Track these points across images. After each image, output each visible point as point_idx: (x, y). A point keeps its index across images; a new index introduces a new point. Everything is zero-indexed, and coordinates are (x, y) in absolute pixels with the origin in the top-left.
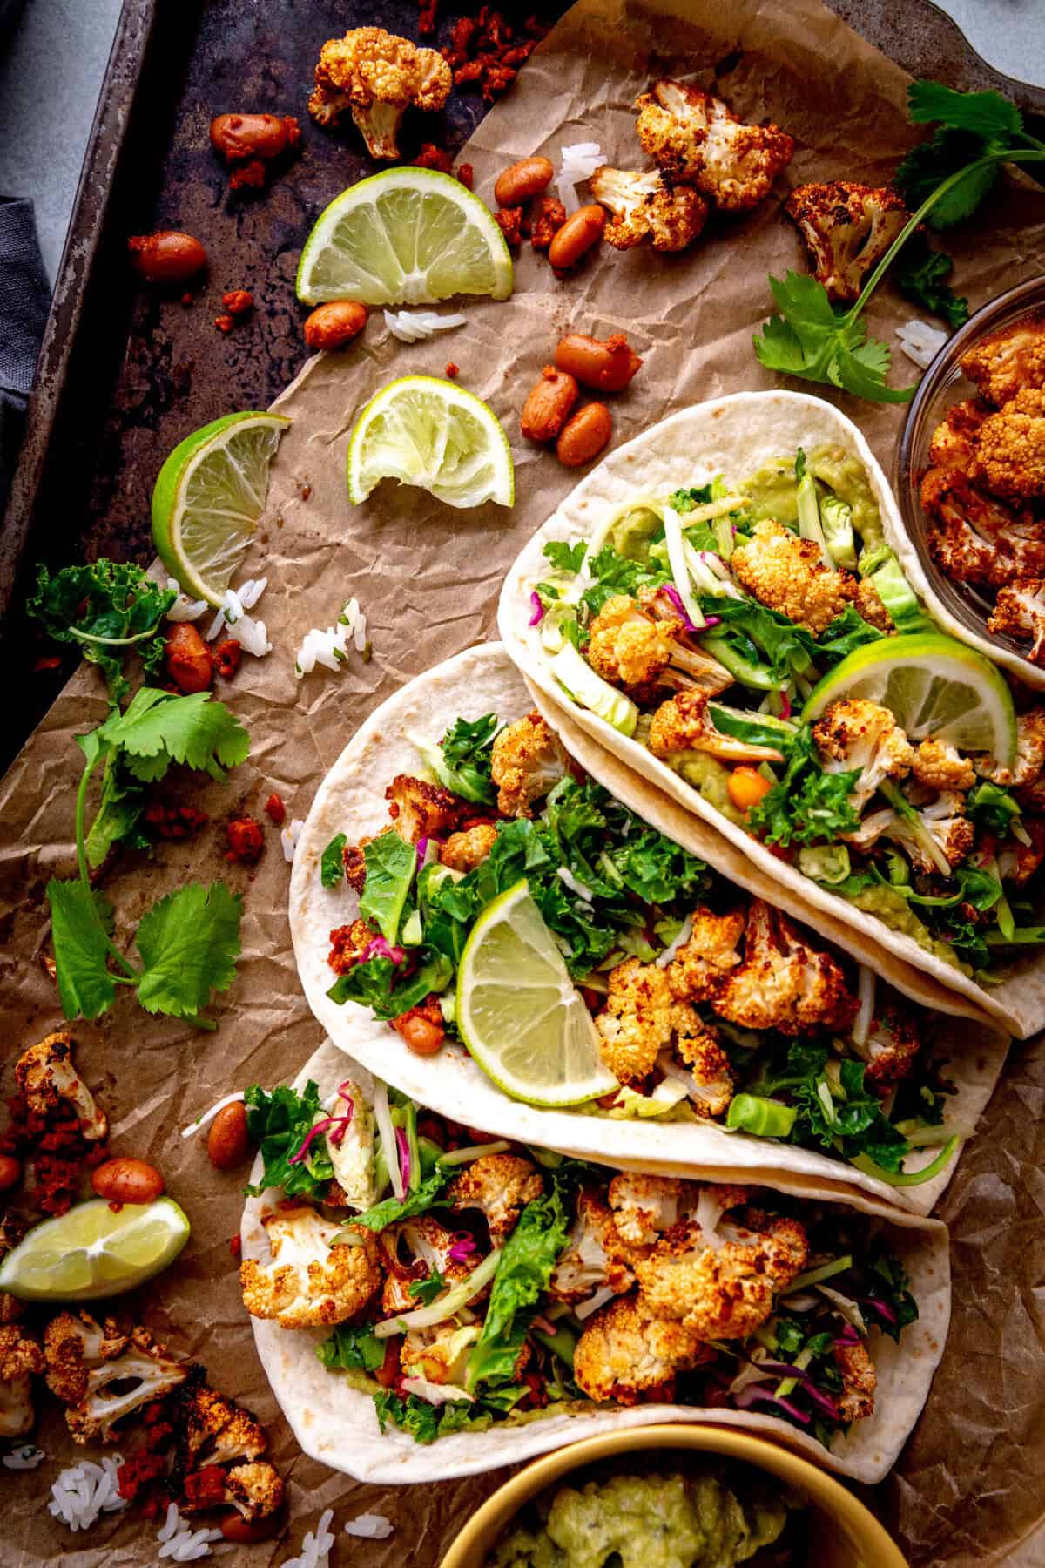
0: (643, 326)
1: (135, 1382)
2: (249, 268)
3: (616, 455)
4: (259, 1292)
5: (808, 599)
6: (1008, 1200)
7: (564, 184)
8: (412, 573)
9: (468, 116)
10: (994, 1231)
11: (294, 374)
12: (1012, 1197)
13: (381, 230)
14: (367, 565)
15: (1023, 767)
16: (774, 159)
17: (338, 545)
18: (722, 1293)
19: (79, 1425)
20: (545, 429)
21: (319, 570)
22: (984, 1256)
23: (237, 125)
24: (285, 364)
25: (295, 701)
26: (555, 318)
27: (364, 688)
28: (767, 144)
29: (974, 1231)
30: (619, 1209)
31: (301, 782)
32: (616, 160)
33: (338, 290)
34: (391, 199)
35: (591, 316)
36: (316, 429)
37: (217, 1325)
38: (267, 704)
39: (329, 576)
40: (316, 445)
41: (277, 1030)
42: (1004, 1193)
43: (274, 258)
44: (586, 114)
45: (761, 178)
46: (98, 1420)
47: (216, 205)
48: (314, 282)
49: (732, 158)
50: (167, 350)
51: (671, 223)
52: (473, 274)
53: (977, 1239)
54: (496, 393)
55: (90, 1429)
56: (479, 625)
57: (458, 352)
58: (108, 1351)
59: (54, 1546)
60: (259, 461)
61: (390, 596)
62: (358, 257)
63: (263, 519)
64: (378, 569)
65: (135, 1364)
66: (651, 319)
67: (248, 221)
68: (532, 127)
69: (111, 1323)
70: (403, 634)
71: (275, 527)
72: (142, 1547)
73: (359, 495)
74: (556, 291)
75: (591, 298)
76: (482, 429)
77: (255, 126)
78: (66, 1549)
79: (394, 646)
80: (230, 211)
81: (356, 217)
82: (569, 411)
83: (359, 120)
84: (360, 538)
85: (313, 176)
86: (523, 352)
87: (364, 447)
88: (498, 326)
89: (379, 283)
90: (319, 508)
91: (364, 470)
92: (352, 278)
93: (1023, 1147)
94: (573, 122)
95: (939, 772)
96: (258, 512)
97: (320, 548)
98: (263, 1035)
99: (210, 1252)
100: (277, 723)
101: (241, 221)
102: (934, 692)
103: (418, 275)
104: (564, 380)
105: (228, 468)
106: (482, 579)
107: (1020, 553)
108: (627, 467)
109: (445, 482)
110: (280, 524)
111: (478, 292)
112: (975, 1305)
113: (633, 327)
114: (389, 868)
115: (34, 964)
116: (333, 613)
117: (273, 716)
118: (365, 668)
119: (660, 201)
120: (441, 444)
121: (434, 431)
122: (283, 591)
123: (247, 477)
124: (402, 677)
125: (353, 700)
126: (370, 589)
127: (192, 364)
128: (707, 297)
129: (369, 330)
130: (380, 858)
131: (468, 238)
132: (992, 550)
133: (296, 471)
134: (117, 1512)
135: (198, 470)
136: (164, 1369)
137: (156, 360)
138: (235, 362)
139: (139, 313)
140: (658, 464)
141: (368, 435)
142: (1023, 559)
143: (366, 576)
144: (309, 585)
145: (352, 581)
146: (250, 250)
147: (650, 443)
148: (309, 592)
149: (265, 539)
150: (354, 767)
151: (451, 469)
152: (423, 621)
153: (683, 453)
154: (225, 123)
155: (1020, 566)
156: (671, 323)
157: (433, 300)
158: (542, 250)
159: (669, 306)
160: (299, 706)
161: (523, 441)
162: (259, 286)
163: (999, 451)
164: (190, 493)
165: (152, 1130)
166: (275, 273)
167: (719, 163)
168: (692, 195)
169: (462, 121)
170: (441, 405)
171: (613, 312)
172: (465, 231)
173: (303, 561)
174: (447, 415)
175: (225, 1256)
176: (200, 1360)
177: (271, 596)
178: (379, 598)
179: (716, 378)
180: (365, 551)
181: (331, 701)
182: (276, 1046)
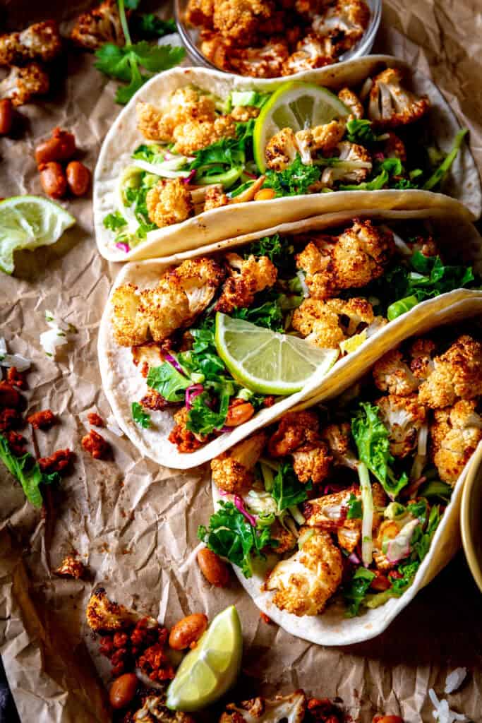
3: (97, 174)
4: (290, 595)
5: (218, 132)
8: (60, 285)
14: (38, 298)
15: (355, 109)
16: (53, 29)
17: (19, 300)
18: (457, 363)
21: (21, 316)
25: (61, 372)
26: (24, 152)
27: (85, 342)
30: (389, 386)
31: (95, 402)
37: (295, 664)
38: (49, 384)
39: (27, 316)
41: (188, 509)
45: (54, 38)
49: (37, 38)
51: (36, 78)
54: (28, 192)
56: (107, 280)
58: (257, 713)
61: (60, 300)
64: (44, 297)
65: (276, 710)
66: (62, 122)
70: (79, 310)
73: (10, 267)
74: (16, 144)
75: (31, 136)
76: (36, 204)
79: (80, 318)
82: (63, 173)
84: (27, 291)
86: (24, 173)
91: (3, 257)
95: (327, 134)
97: (13, 308)
98: (183, 516)
99: (257, 633)
100: (62, 388)
102: (294, 110)
104: (50, 165)
106: (90, 264)
107: (274, 54)
108: (106, 174)
109: (40, 236)
114: (164, 379)
115: (53, 578)
117: (57, 387)
118: (77, 336)
119: (24, 74)
120: (25, 223)
121: (17, 221)
122: (13, 337)
124: (95, 326)
125: (84, 351)
126: (51, 303)
128: (75, 98)
130: (157, 379)
132: (264, 63)
136: (290, 701)
140: (117, 164)
142: (278, 56)
143: (42, 302)
144: (22, 326)
145: (38, 310)
147: (106, 158)
148: (25, 329)
150: (111, 374)
151: (38, 229)
152: (82, 298)
153: (123, 152)
155: (280, 59)
156: (72, 117)
159: (64, 112)
160: (65, 372)
163: (229, 23)
165: (177, 604)
167: (33, 44)
168: (35, 63)
170: (12, 209)
173: (11, 318)
174: (16, 211)
175: (266, 628)
177: (11, 342)
178: (55, 306)
179: (108, 122)
180: (32, 294)
181: (76, 359)
182: (194, 516)
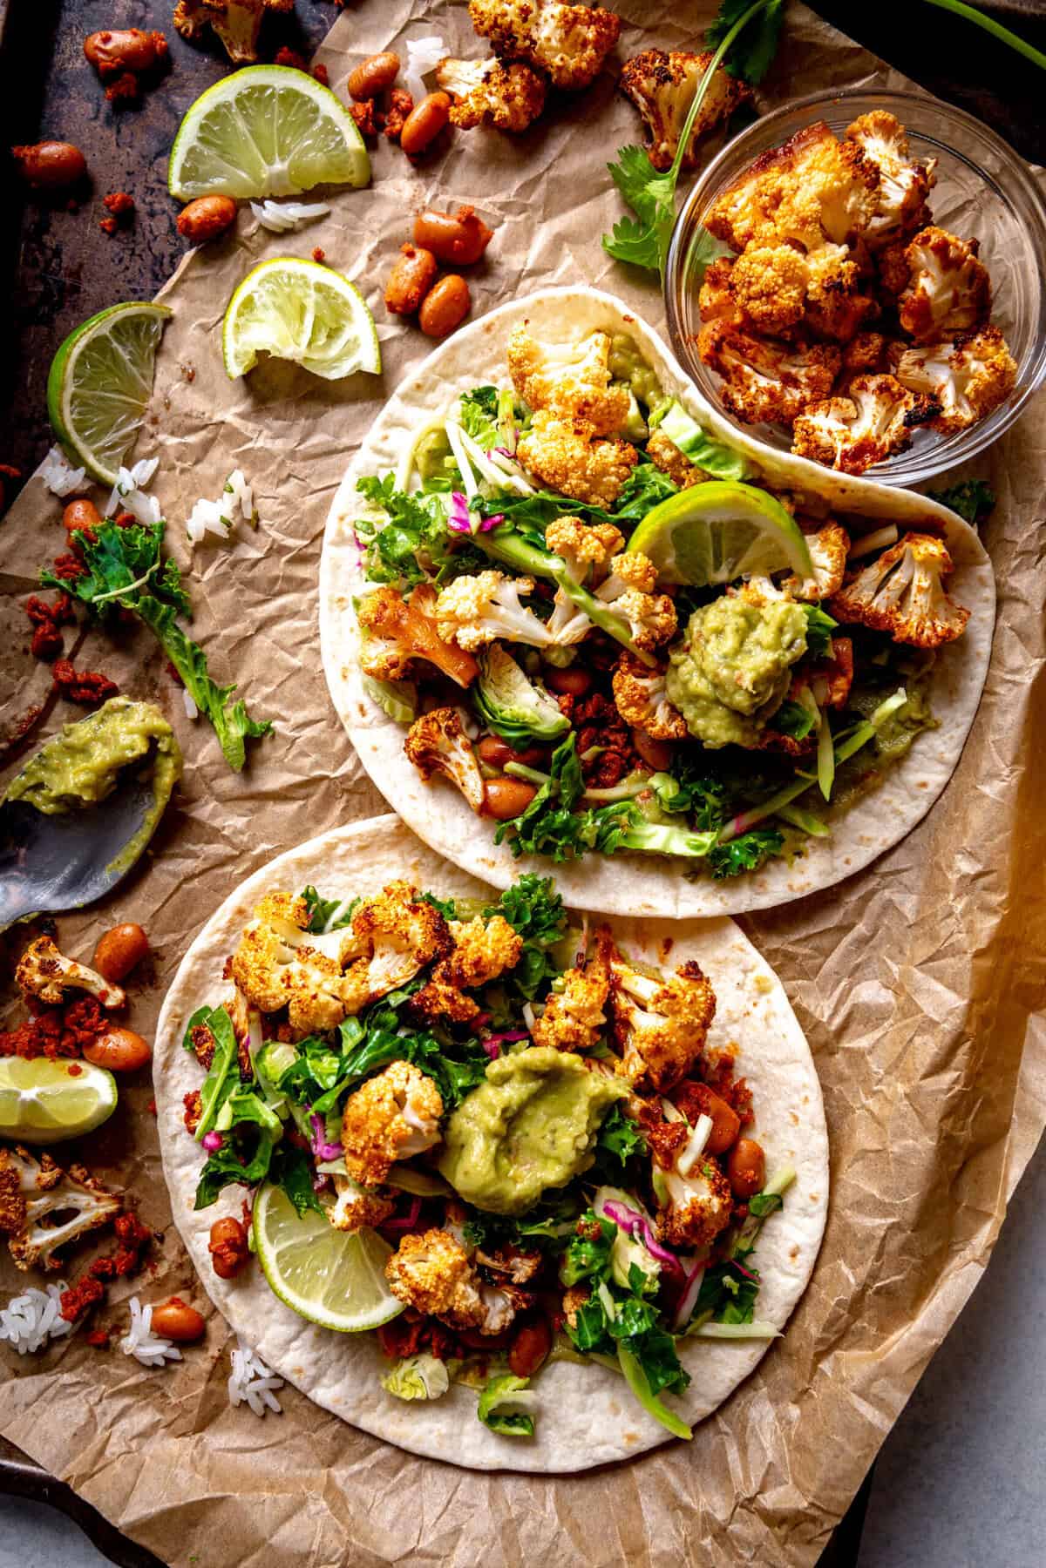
0: (494, 204)
1: (72, 1213)
2: (129, 174)
6: (889, 1004)
7: (411, 75)
8: (291, 444)
9: (322, 22)
10: (877, 1034)
11: (174, 267)
12: (893, 1000)
13: (241, 124)
14: (250, 439)
16: (599, 34)
17: (223, 422)
19: (20, 1252)
20: (407, 301)
21: (207, 446)
22: (869, 1058)
23: (107, 40)
24: (166, 260)
25: (191, 569)
26: (412, 201)
27: (254, 554)
28: (592, 21)
29: (859, 1036)
32: (460, 52)
33: (208, 185)
34: (249, 97)
35: (444, 199)
36: (197, 317)
37: (148, 1158)
39: (216, 453)
40: (197, 333)
41: (189, 878)
42: (886, 997)
43: (151, 163)
44: (429, 12)
45: (590, 52)
46: (37, 1248)
47: (96, 118)
48: (184, 179)
49: (560, 33)
50: (57, 253)
51: (508, 99)
52: (331, 163)
53: (863, 1043)
54: (361, 275)
55: (31, 1254)
57: (324, 238)
58: (43, 1182)
59: (6, 1371)
60: (143, 348)
61: (273, 468)
62: (223, 153)
63: (152, 402)
64: (260, 444)
65: (71, 1195)
66: (502, 198)
67: (125, 130)
68: (381, 28)
69: (47, 1157)
70: (287, 502)
71: (163, 409)
72: (88, 1371)
73: (236, 370)
74: (411, 178)
75: (444, 182)
76: (346, 304)
77: (122, 39)
78: (17, 1374)
79: (278, 514)
80: (108, 122)
81: (217, 116)
82: (427, 283)
83: (218, 28)
84: (242, 416)
85: (183, 86)
86: (384, 235)
87: (237, 326)
88: (360, 214)
89: (244, 175)
90: (203, 389)
91: (238, 347)
92: (219, 173)
93: (901, 952)
94: (418, 20)
96: (146, 394)
97: (206, 426)
98: (177, 882)
101: (119, 132)
103: (279, 166)
104: (422, 255)
105: (113, 353)
109: (315, 356)
110: (168, 406)
111: (339, 181)
112: (863, 1107)
113: (484, 205)
116: (221, 485)
118: (254, 536)
119: (496, 79)
120: (309, 319)
121: (302, 309)
122: (173, 468)
123: (133, 362)
124: (288, 541)
125: (244, 565)
126: (254, 461)
127: (81, 266)
128: (552, 173)
129: (241, 222)
131: (321, 129)
133: (181, 357)
134: (62, 1337)
135: (82, 354)
136: (98, 1199)
137: (48, 263)
138: (121, 260)
139: (30, 218)
141: (240, 314)
143: (250, 450)
144: (197, 462)
145: (237, 456)
146: (128, 157)
148: (198, 468)
149: (154, 421)
151: (320, 343)
152: (304, 488)
154: (97, 40)
156: (521, 200)
157: (297, 191)
158: (395, 139)
159: (517, 184)
160: (194, 573)
161: (389, 317)
162: (139, 190)
164: (76, 376)
166: (153, 177)
167: (549, 39)
168: (526, 72)
169: (317, 27)
170: (306, 284)
171: (466, 194)
172: (320, 122)
173: (192, 439)
174: (312, 292)
176: (135, 1192)
177: (163, 473)
178: (263, 470)
179: (566, 248)
180: (248, 427)
181: (224, 568)
182: (189, 893)
